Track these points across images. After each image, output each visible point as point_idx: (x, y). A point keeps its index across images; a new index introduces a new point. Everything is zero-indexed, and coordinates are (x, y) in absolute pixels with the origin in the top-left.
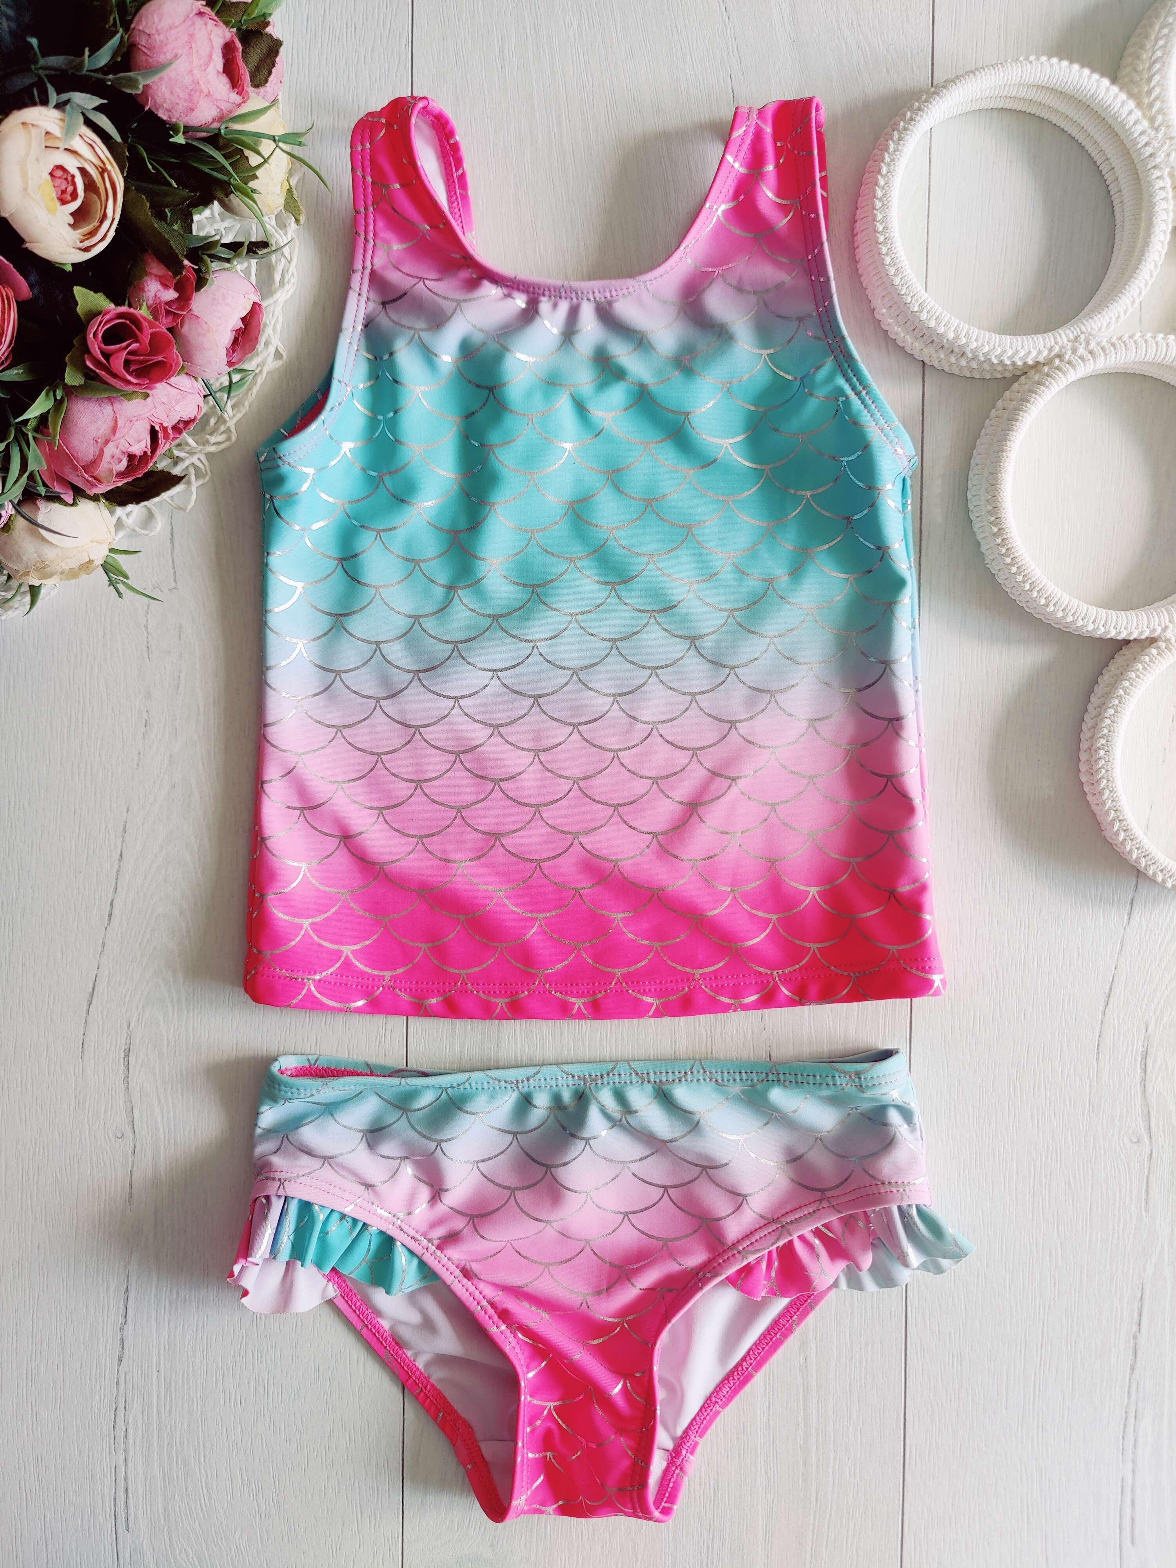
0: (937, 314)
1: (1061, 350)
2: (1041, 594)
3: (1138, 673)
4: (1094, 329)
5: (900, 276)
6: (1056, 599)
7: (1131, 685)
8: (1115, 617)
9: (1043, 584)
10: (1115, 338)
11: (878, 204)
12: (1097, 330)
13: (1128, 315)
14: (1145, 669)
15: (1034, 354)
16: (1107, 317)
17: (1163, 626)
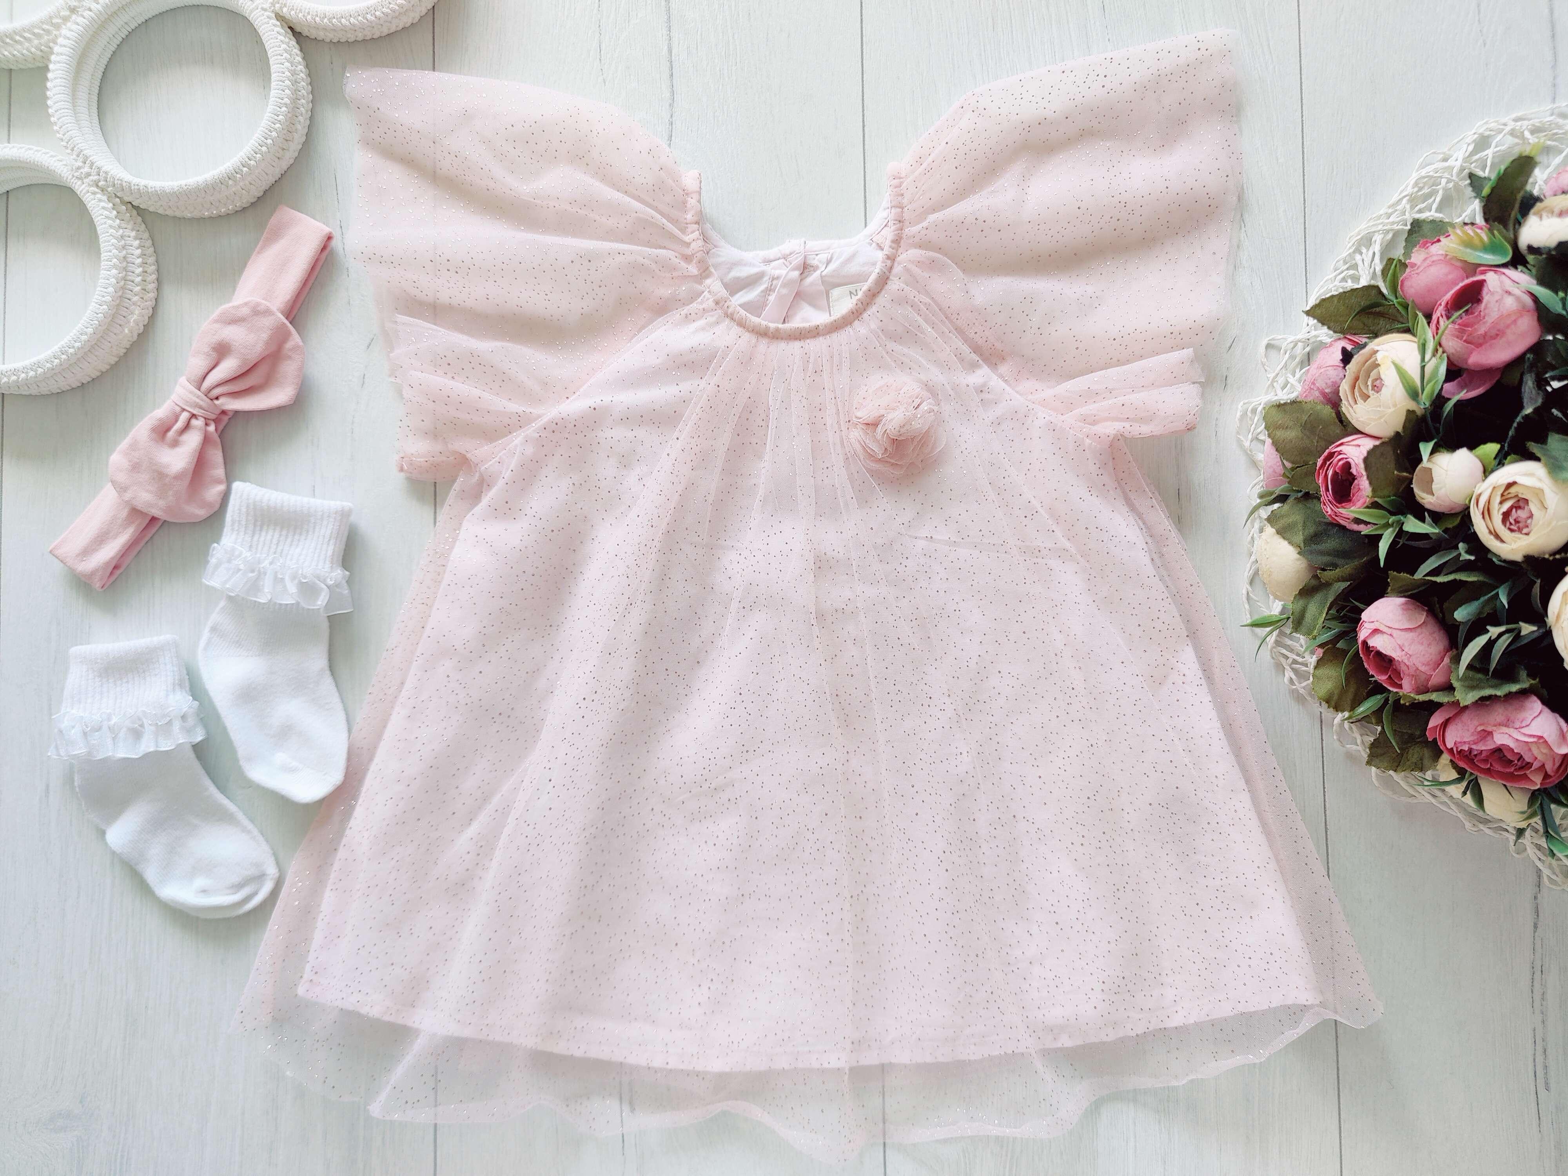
0: (102, 289)
1: (92, 186)
2: (279, 113)
3: (306, 14)
4: (67, 169)
5: (86, 330)
6: (277, 99)
7: (317, 16)
8: (271, 50)
9: (270, 114)
10: (67, 151)
11: (40, 370)
12: (67, 167)
13: (47, 151)
14: (301, 11)
15: (102, 204)
16: (55, 164)
17: (263, 12)
